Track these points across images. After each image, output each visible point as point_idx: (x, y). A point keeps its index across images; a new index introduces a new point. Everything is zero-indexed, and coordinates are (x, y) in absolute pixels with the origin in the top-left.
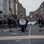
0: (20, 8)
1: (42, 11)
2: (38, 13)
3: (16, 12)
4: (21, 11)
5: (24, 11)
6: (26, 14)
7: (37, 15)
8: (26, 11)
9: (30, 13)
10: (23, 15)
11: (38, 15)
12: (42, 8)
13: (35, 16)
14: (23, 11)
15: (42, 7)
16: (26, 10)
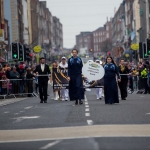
0: (41, 17)
1: (125, 29)
2: (108, 36)
3: (25, 32)
4: (42, 30)
5: (55, 28)
6: (61, 40)
7: (106, 47)
8: (61, 31)
9: (77, 37)
10: (53, 43)
11: (111, 44)
12: (124, 17)
13: (96, 48)
14: (52, 30)
15: (124, 12)
16: (61, 25)
